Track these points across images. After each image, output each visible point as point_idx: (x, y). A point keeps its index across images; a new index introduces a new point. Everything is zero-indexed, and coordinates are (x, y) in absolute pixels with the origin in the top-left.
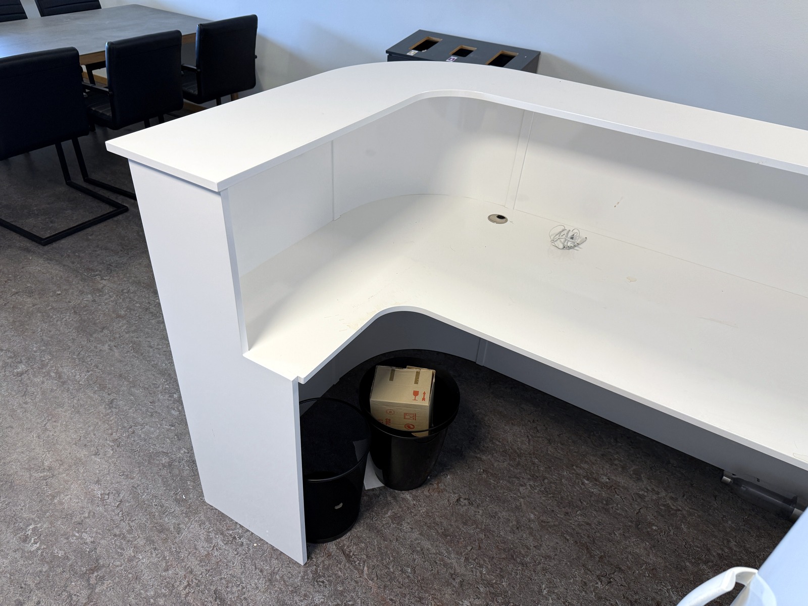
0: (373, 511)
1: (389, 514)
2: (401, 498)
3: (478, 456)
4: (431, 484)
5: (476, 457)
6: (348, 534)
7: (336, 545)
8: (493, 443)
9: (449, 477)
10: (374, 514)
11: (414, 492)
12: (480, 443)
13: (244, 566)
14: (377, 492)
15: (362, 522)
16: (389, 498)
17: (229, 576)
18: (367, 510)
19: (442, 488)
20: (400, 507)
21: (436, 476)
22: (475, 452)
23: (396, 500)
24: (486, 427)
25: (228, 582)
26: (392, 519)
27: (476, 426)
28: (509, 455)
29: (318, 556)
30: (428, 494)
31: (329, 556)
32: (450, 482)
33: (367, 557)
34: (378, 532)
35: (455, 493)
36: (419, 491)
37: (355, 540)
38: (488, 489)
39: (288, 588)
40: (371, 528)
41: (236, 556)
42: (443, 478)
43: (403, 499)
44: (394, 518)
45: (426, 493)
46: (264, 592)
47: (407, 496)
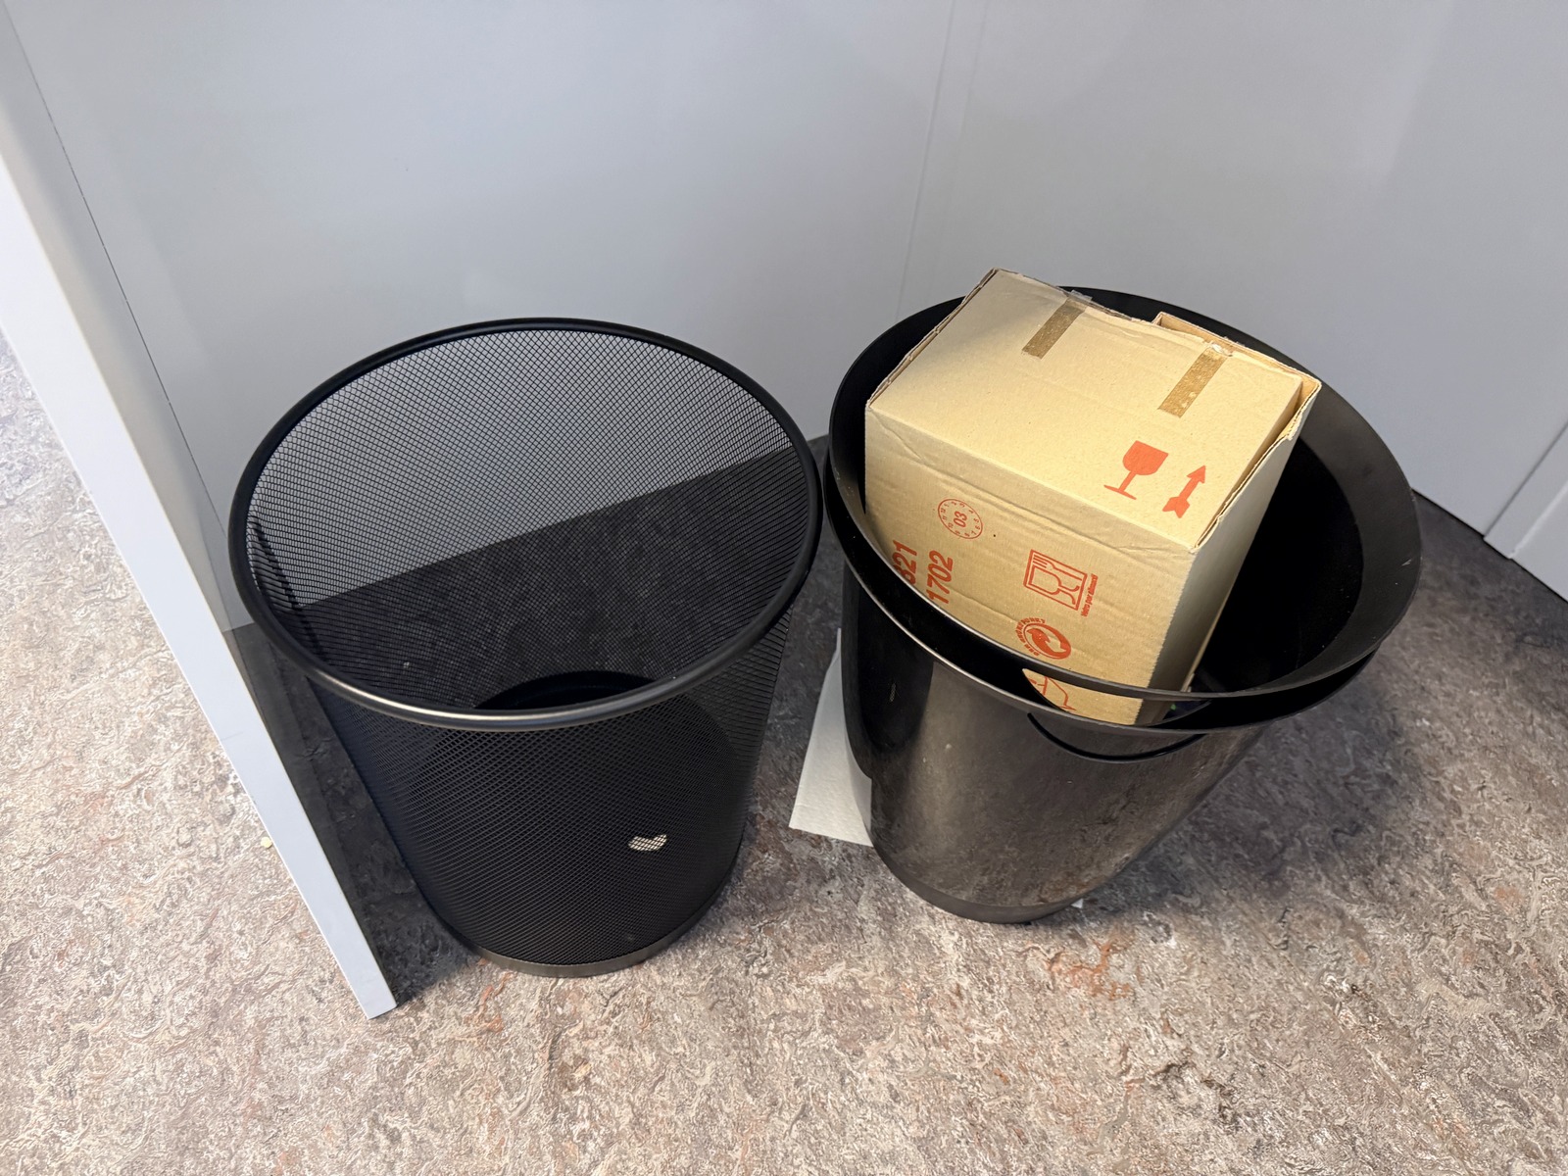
0: (769, 930)
1: (832, 976)
2: (918, 933)
3: (1354, 911)
4: (1074, 936)
5: (1341, 915)
6: (621, 978)
7: (544, 1000)
8: (1446, 887)
9: (1172, 943)
10: (767, 943)
11: (985, 934)
12: (1381, 859)
13: (173, 905)
14: (830, 861)
15: (702, 954)
16: (865, 910)
17: (101, 912)
18: (753, 913)
19: (1120, 977)
20: (892, 972)
21: (1117, 912)
22: (1345, 888)
23: (890, 930)
24: (1441, 805)
25: (81, 936)
26: (830, 1007)
27: (1386, 780)
28: (1507, 971)
29: (450, 1010)
30: (1043, 975)
31: (493, 1030)
32: (1171, 967)
33: (636, 1123)
34: (741, 1032)
35: (1168, 1029)
36: (1010, 944)
37: (630, 1021)
38: (1345, 1088)
39: (252, 1087)
40: (724, 1000)
41: (178, 852)
42: (1142, 934)
43: (924, 943)
44: (843, 1004)
45: (1037, 964)
46: (161, 1052)
47: (945, 935)
